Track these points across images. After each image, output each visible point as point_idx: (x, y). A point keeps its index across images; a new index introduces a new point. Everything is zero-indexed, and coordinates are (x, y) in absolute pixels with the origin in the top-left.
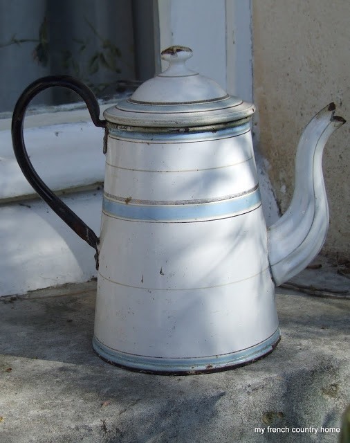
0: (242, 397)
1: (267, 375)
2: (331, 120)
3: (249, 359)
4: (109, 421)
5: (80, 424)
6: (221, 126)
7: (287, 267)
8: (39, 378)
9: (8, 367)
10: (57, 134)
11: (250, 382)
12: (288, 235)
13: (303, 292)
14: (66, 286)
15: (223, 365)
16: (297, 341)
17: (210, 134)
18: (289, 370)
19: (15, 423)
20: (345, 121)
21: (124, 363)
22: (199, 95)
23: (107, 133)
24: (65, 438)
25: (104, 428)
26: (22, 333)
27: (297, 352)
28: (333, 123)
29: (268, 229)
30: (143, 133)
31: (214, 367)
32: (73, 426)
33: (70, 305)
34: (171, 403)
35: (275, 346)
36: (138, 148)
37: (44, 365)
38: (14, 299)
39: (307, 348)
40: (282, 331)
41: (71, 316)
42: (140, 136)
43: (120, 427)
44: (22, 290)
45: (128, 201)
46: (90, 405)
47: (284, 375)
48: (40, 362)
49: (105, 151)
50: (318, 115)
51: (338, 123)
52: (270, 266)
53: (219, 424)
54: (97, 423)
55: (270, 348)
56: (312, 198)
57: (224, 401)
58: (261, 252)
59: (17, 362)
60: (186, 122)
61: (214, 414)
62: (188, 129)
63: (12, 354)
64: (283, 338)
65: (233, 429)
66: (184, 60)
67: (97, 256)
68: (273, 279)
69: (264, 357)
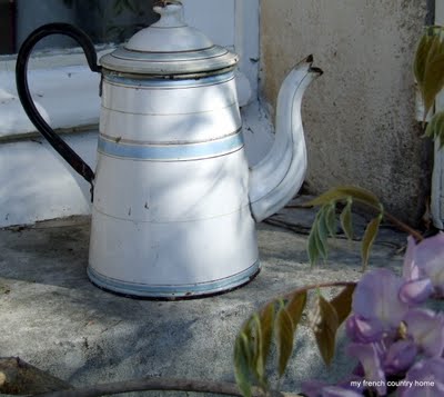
0: (216, 322)
1: (241, 303)
2: (309, 71)
3: (226, 288)
4: (91, 339)
5: (64, 340)
6: (204, 74)
7: (266, 205)
8: (33, 299)
9: (7, 289)
10: (70, 75)
11: (223, 309)
12: (267, 176)
13: (290, 229)
14: (72, 217)
15: (200, 293)
16: (275, 274)
17: (194, 81)
18: (262, 299)
19: (6, 337)
20: (322, 73)
21: (112, 288)
22: (185, 45)
23: (102, 77)
24: (50, 352)
25: (86, 344)
26: (24, 259)
27: (272, 284)
28: (311, 74)
29: (250, 169)
30: (133, 79)
31: (193, 294)
32: (57, 342)
33: (74, 235)
34: (150, 324)
35: (253, 278)
36: (129, 92)
37: (40, 288)
38: (21, 229)
39: (283, 280)
40: (262, 265)
41: (72, 245)
42: (130, 81)
43: (101, 345)
44: (30, 220)
45: (118, 140)
46: (75, 324)
47: (256, 303)
48: (37, 285)
49: (101, 95)
50: (297, 66)
51: (315, 74)
52: (250, 204)
53: (194, 345)
54: (80, 340)
55: (247, 279)
56: (291, 143)
57: (199, 325)
58: (241, 191)
59: (16, 285)
60: (172, 70)
61: (190, 336)
62: (173, 77)
63: (12, 278)
64: (263, 270)
65: (207, 351)
66: (174, 13)
67: (92, 190)
68: (253, 216)
69: (241, 286)
